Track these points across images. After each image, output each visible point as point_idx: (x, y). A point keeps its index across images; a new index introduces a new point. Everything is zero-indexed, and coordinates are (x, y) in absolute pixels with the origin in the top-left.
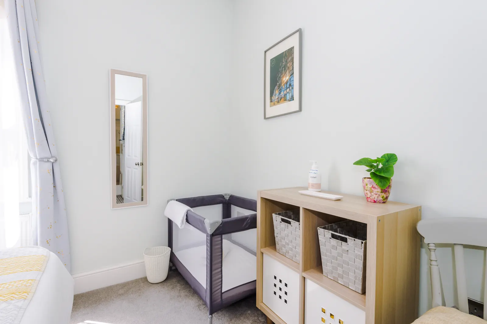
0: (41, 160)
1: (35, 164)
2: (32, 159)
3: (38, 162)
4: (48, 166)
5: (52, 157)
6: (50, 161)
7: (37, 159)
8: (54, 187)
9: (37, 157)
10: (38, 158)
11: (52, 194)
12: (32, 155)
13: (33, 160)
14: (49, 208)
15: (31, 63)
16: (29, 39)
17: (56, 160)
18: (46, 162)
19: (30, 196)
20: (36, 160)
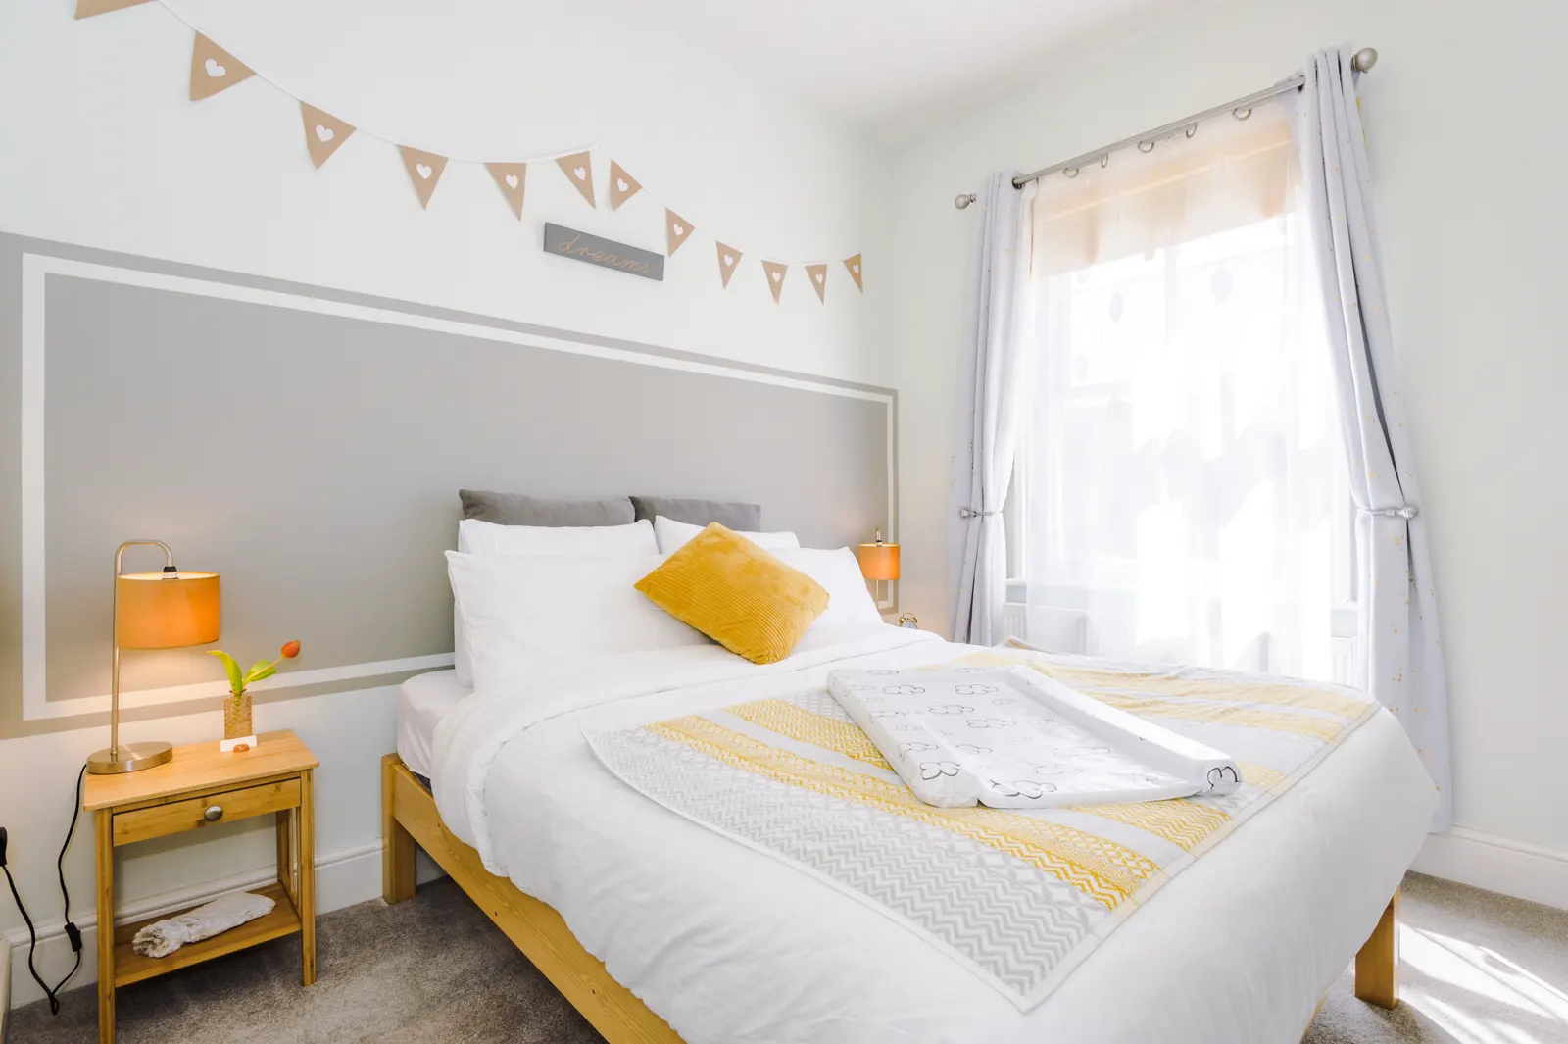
0: (1380, 512)
1: (1365, 521)
2: (1359, 510)
3: (1372, 517)
4: (1396, 528)
5: (1407, 505)
6: (1402, 517)
7: (1370, 510)
8: (1411, 580)
9: (1369, 505)
10: (1372, 508)
11: (1407, 598)
12: (1358, 501)
13: (1362, 512)
14: (1396, 631)
15: (1357, 287)
16: (1353, 235)
17: (1416, 514)
18: (1391, 517)
19: (1354, 598)
20: (1368, 512)
